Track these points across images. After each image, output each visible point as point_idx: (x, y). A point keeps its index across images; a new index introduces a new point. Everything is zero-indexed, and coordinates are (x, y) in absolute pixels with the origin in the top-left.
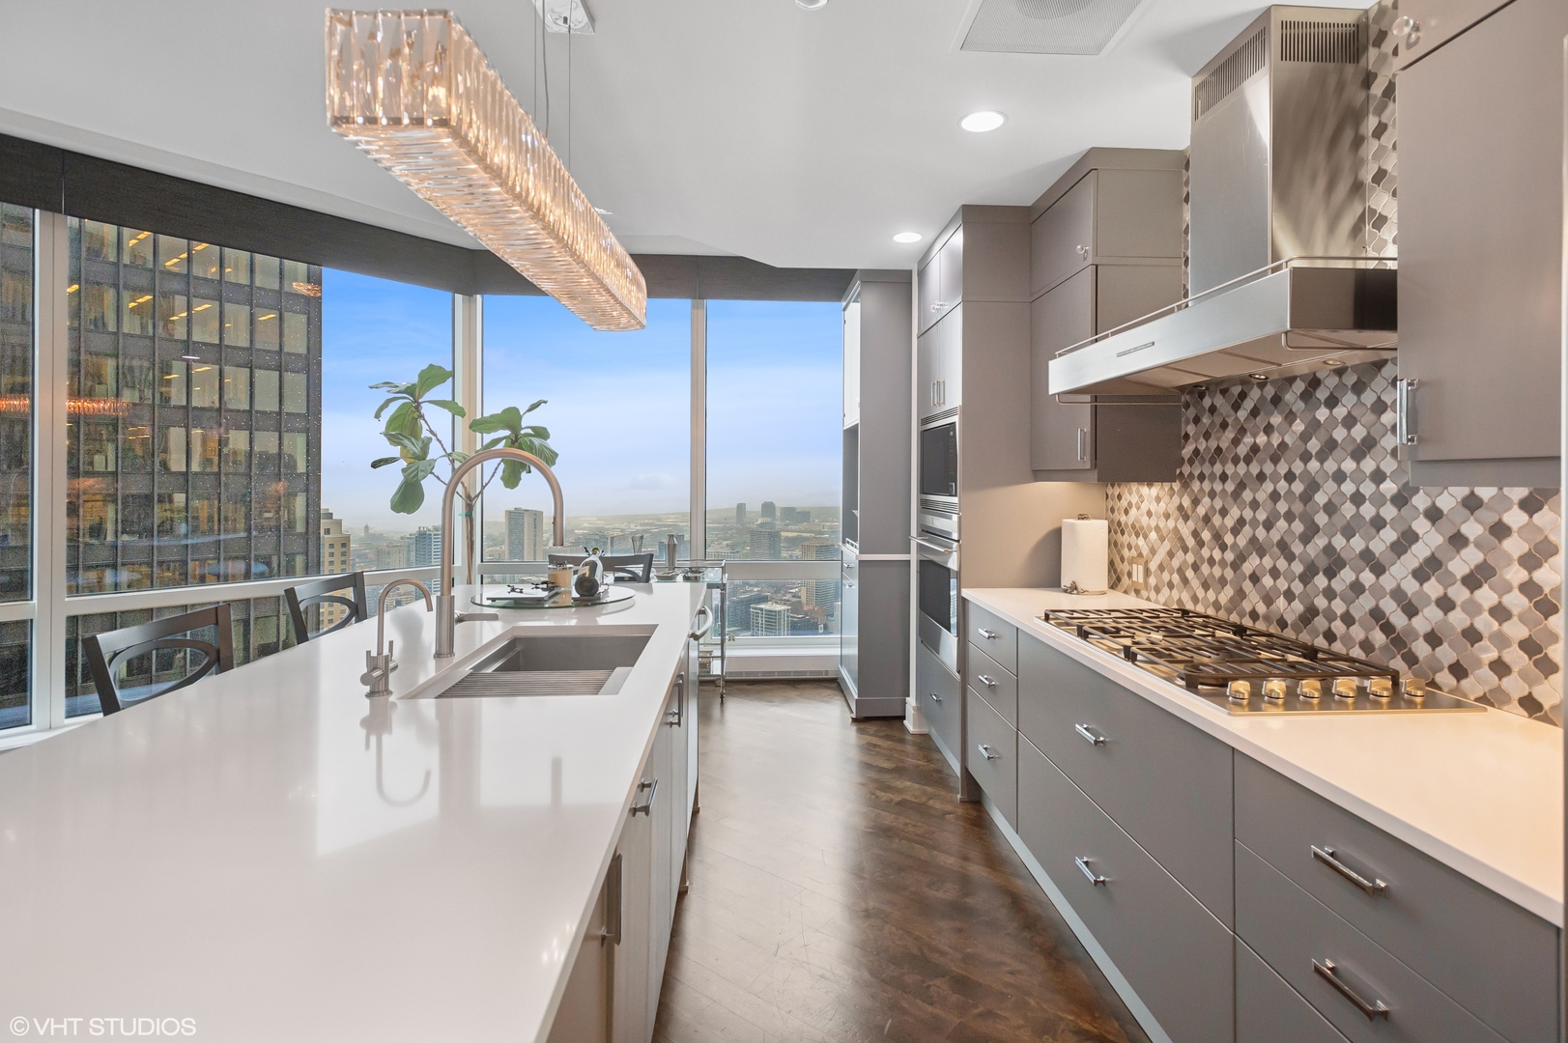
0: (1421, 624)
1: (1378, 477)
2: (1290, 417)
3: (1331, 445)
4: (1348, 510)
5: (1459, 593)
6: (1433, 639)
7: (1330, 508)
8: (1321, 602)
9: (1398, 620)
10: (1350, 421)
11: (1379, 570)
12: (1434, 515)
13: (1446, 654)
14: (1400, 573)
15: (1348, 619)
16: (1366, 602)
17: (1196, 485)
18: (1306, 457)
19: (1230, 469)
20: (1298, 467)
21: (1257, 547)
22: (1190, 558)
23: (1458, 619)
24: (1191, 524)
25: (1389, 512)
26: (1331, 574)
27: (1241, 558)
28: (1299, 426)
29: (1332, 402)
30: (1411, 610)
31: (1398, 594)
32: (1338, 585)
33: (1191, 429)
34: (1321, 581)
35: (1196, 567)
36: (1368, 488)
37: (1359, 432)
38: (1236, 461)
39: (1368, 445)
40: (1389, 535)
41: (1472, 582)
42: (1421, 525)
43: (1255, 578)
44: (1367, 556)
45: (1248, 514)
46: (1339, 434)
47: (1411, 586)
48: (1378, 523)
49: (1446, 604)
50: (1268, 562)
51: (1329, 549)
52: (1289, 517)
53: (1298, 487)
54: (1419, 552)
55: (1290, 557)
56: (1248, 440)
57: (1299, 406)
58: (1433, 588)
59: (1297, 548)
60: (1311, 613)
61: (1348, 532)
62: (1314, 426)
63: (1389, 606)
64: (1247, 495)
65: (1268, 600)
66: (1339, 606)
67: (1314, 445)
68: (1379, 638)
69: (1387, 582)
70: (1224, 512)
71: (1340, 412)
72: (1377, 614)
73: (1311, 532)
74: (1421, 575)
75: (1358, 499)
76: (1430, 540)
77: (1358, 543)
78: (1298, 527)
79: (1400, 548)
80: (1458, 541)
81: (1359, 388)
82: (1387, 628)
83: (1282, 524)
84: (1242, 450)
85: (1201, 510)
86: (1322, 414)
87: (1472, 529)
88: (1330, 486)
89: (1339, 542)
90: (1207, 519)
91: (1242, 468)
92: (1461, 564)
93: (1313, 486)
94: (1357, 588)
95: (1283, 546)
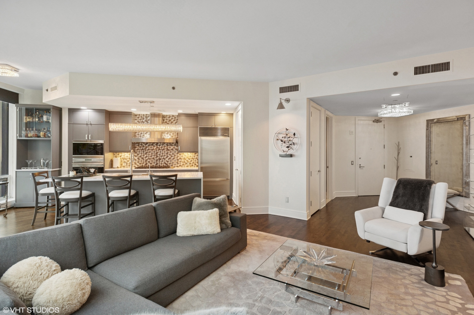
0: (169, 163)
1: (165, 152)
2: (154, 146)
3: (159, 149)
4: (162, 155)
5: (172, 160)
6: (170, 164)
7: (159, 155)
8: (158, 163)
9: (167, 163)
10: (162, 147)
11: (165, 159)
12: (170, 155)
13: (171, 164)
14: (167, 159)
15: (162, 164)
16: (164, 162)
17: (138, 153)
18: (156, 150)
19: (145, 151)
20: (155, 151)
21: (149, 159)
22: (137, 161)
23: (172, 162)
24: (137, 157)
25: (166, 155)
26: (159, 160)
27: (147, 160)
28: (155, 147)
29: (160, 145)
30: (168, 162)
31: (167, 161)
32: (160, 161)
33: (137, 146)
34: (158, 161)
35: (138, 162)
36: (164, 153)
37: (163, 148)
38: (146, 150)
39: (164, 149)
40: (166, 156)
41: (173, 159)
42: (169, 155)
43: (149, 162)
44: (164, 158)
45: (148, 156)
46: (160, 148)
47: (168, 160)
48: (165, 156)
49: (171, 161)
50: (151, 160)
51: (159, 158)
52: (154, 156)
53: (155, 153)
54: (169, 157)
55: (154, 159)
56: (148, 148)
57: (155, 146)
58: (170, 160)
59: (155, 158)
60: (157, 164)
61: (162, 156)
62: (157, 148)
63: (166, 162)
64: (148, 154)
65: (151, 164)
66: (160, 163)
67: (157, 149)
68: (165, 165)
69: (166, 160)
70: (144, 156)
71: (161, 146)
72: (165, 163)
73: (157, 157)
74: (169, 159)
75: (163, 154)
76: (170, 156)
77: (163, 157)
78: (155, 156)
79: (167, 157)
80: (172, 156)
81: (163, 145)
82: (166, 164)
83: (153, 156)
84: (147, 149)
85: (139, 156)
86: (158, 146)
87: (173, 156)
88: (160, 153)
89: (160, 157)
90: (140, 156)
91: (147, 151)
92: (172, 158)
93: (157, 153)
94: (163, 161)
95: (153, 158)
